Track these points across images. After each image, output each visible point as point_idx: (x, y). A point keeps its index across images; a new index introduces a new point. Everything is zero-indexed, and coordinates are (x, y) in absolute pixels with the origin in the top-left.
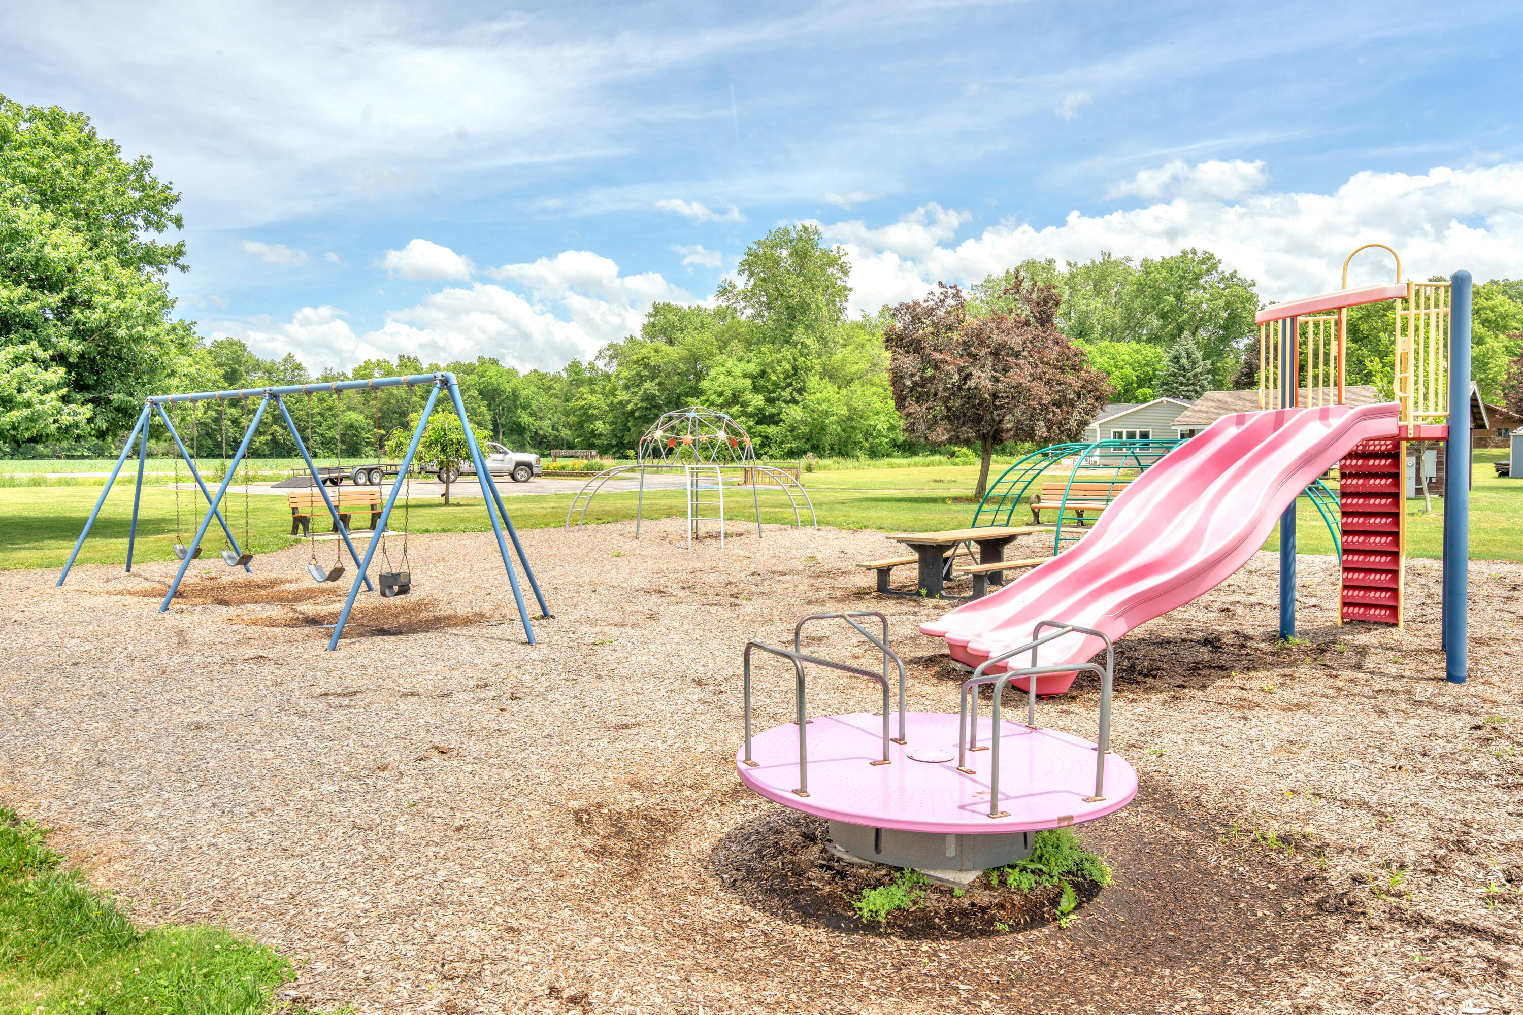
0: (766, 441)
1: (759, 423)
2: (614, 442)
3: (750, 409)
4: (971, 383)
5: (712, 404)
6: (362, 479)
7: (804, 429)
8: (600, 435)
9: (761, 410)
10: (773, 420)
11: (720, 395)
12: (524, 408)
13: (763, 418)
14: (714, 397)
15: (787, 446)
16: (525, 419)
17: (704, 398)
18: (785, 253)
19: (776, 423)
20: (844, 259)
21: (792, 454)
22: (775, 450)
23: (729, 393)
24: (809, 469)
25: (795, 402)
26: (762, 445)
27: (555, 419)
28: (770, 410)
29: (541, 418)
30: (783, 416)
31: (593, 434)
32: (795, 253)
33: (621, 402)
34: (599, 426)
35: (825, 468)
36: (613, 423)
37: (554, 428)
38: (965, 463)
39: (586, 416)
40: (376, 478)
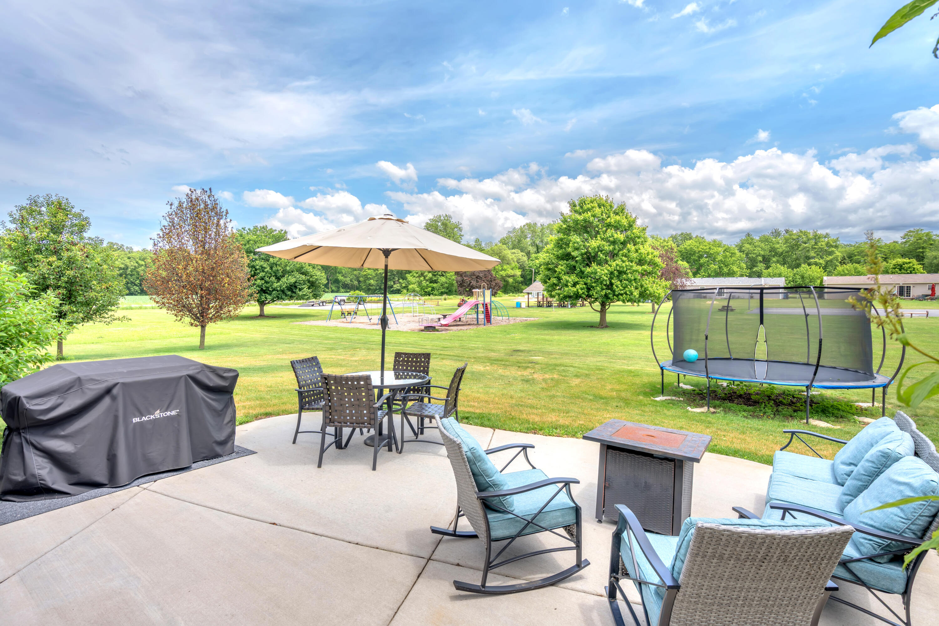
0: (433, 289)
1: (430, 283)
2: (378, 288)
3: (427, 278)
4: (471, 284)
5: (414, 277)
6: (321, 304)
7: (446, 285)
8: (373, 285)
9: (431, 278)
10: (436, 282)
11: (417, 273)
12: (339, 273)
13: (432, 281)
14: (415, 274)
15: (440, 291)
16: (340, 277)
17: (411, 274)
18: (440, 224)
19: (436, 283)
20: (460, 226)
21: (442, 294)
22: (436, 292)
23: (420, 273)
24: (445, 299)
25: (443, 276)
26: (432, 290)
27: (351, 277)
28: (435, 278)
29: (346, 277)
30: (439, 280)
31: (370, 285)
32: (443, 224)
33: (380, 273)
34: (372, 282)
35: (451, 299)
36: (377, 281)
37: (351, 281)
38: (499, 297)
39: (367, 278)
40: (324, 304)
